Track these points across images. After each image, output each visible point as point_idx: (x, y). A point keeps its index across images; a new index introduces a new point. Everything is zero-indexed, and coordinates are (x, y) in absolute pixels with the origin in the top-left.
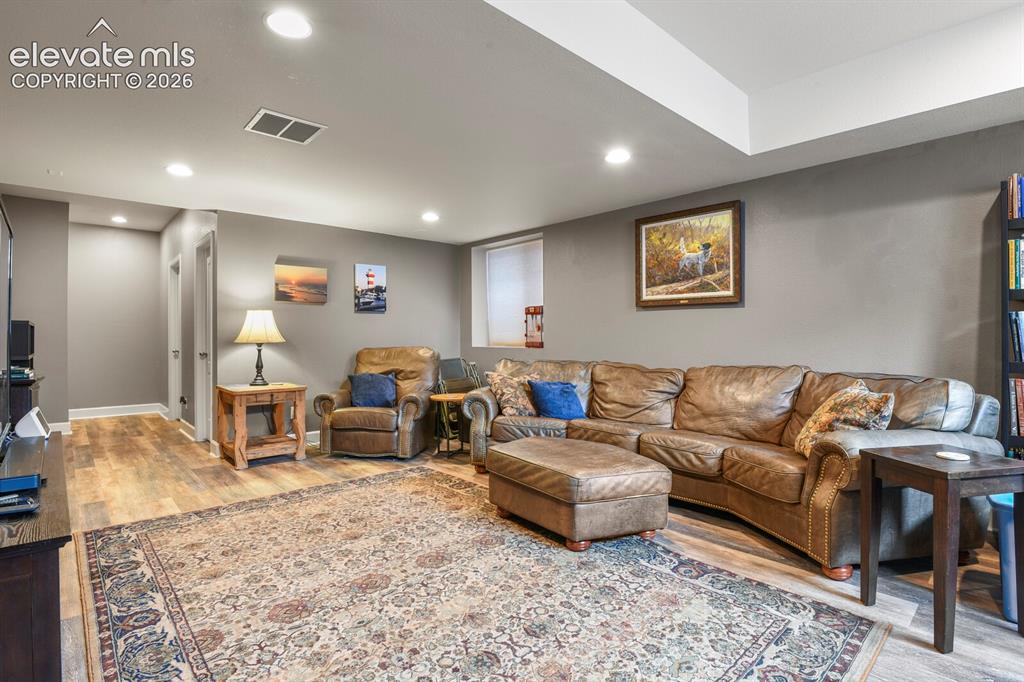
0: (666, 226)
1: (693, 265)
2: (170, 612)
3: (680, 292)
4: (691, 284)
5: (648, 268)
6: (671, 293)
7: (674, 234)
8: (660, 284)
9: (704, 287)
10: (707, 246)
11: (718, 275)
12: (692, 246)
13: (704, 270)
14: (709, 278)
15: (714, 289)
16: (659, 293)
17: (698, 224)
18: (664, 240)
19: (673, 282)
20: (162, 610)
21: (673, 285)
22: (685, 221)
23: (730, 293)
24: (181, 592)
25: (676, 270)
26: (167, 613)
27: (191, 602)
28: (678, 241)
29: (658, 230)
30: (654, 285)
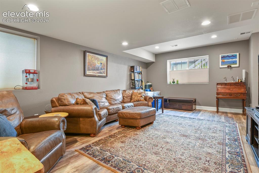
0: (93, 55)
1: (98, 67)
2: (225, 151)
3: (96, 73)
4: (98, 71)
5: (88, 65)
6: (94, 73)
7: (95, 58)
8: (91, 70)
9: (100, 73)
10: (101, 64)
11: (103, 71)
12: (98, 62)
13: (101, 69)
14: (102, 71)
15: (102, 74)
16: (90, 73)
17: (100, 58)
18: (92, 59)
19: (94, 70)
20: (227, 153)
21: (94, 71)
22: (97, 56)
23: (105, 75)
24: (220, 154)
25: (95, 67)
26: (226, 151)
27: (220, 151)
28: (96, 60)
29: (91, 56)
30: (89, 70)
